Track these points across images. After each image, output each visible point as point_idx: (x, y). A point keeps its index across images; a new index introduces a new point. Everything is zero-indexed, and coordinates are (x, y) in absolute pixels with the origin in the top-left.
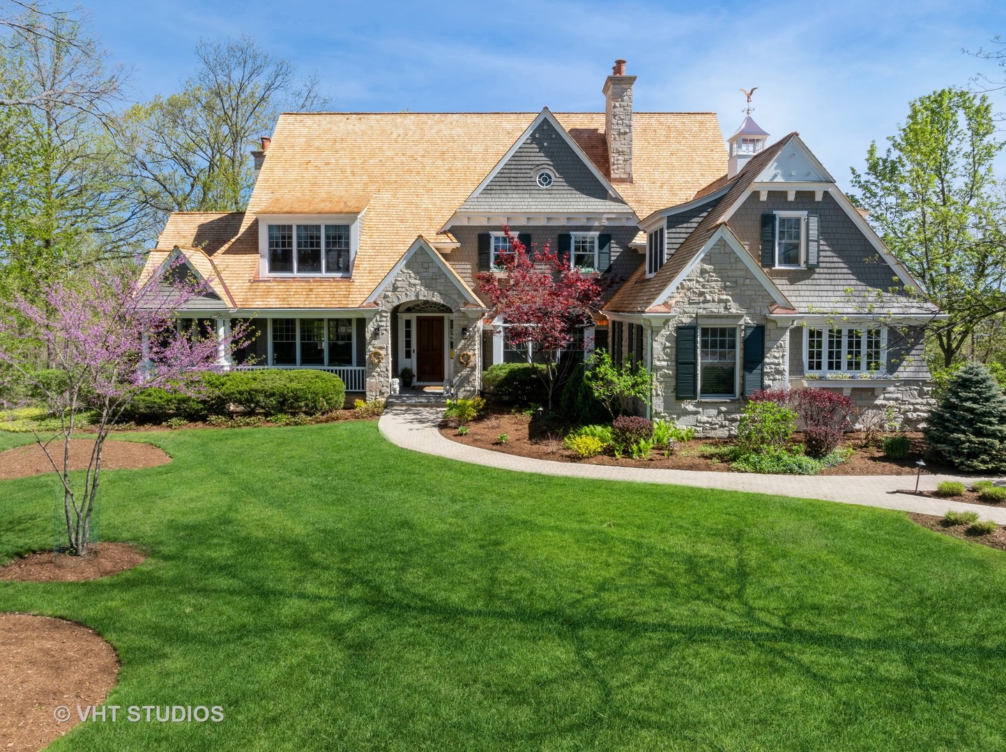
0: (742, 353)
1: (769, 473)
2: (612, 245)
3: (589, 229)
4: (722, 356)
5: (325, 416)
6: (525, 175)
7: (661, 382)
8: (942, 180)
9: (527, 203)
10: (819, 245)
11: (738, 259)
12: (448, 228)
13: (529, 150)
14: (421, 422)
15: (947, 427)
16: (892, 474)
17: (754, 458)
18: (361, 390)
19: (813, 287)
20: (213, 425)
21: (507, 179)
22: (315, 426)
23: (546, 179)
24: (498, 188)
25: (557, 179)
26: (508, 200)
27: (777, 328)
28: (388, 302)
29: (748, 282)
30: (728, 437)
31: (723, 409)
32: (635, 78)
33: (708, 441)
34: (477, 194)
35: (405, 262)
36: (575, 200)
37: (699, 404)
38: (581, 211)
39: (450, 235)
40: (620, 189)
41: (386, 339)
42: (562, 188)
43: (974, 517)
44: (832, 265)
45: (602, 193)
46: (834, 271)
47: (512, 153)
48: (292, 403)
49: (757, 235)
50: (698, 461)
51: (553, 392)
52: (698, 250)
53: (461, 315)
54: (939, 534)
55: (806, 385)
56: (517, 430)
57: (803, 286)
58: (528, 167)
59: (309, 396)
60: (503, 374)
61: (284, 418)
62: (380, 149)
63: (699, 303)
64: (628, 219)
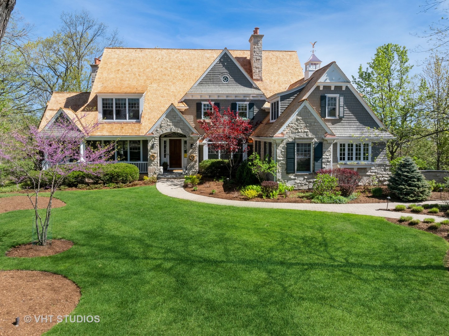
0: (313, 154)
1: (327, 203)
2: (254, 108)
3: (244, 101)
4: (305, 155)
5: (131, 184)
6: (217, 77)
7: (280, 167)
8: (389, 81)
9: (218, 90)
10: (344, 109)
11: (311, 114)
12: (183, 100)
13: (218, 66)
14: (175, 185)
15: (398, 183)
16: (376, 202)
17: (320, 197)
18: (146, 172)
19: (342, 126)
20: (80, 188)
21: (209, 79)
22: (127, 188)
23: (226, 79)
24: (205, 82)
25: (231, 79)
26: (210, 88)
27: (328, 143)
28: (158, 133)
29: (316, 124)
30: (308, 189)
31: (306, 177)
32: (263, 36)
33: (300, 191)
34: (195, 85)
35: (165, 115)
36: (238, 88)
37: (296, 176)
38: (241, 93)
39: (184, 103)
40: (258, 84)
41: (157, 150)
42: (233, 83)
43: (411, 218)
44: (349, 117)
45: (250, 85)
46: (350, 119)
47: (211, 67)
48: (116, 178)
49: (319, 104)
50: (297, 199)
51: (232, 171)
52: (295, 111)
53: (190, 138)
54: (398, 225)
55: (339, 167)
56: (218, 188)
57: (337, 126)
58: (218, 74)
59: (124, 175)
60: (208, 164)
61: (113, 185)
62: (151, 64)
63: (296, 133)
64: (261, 96)
